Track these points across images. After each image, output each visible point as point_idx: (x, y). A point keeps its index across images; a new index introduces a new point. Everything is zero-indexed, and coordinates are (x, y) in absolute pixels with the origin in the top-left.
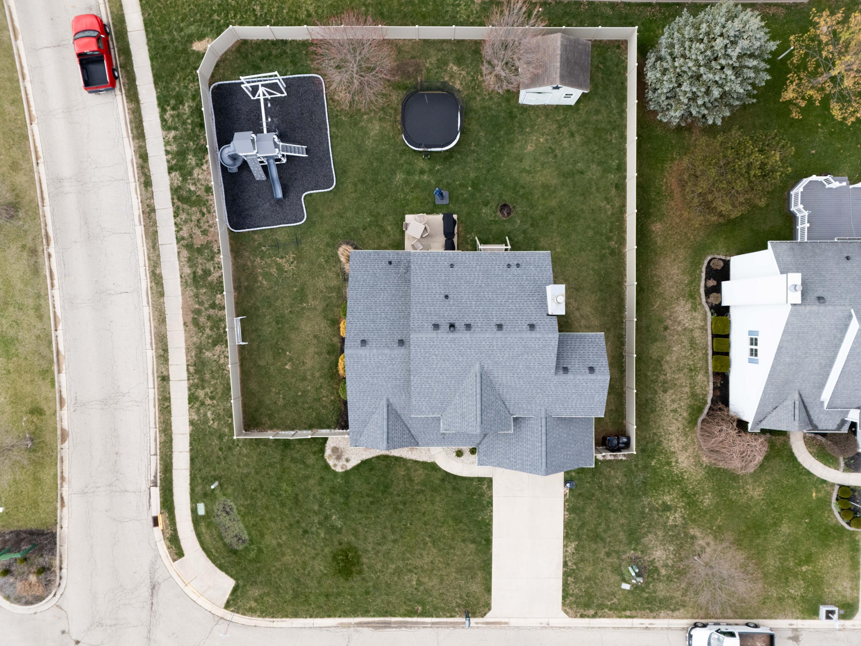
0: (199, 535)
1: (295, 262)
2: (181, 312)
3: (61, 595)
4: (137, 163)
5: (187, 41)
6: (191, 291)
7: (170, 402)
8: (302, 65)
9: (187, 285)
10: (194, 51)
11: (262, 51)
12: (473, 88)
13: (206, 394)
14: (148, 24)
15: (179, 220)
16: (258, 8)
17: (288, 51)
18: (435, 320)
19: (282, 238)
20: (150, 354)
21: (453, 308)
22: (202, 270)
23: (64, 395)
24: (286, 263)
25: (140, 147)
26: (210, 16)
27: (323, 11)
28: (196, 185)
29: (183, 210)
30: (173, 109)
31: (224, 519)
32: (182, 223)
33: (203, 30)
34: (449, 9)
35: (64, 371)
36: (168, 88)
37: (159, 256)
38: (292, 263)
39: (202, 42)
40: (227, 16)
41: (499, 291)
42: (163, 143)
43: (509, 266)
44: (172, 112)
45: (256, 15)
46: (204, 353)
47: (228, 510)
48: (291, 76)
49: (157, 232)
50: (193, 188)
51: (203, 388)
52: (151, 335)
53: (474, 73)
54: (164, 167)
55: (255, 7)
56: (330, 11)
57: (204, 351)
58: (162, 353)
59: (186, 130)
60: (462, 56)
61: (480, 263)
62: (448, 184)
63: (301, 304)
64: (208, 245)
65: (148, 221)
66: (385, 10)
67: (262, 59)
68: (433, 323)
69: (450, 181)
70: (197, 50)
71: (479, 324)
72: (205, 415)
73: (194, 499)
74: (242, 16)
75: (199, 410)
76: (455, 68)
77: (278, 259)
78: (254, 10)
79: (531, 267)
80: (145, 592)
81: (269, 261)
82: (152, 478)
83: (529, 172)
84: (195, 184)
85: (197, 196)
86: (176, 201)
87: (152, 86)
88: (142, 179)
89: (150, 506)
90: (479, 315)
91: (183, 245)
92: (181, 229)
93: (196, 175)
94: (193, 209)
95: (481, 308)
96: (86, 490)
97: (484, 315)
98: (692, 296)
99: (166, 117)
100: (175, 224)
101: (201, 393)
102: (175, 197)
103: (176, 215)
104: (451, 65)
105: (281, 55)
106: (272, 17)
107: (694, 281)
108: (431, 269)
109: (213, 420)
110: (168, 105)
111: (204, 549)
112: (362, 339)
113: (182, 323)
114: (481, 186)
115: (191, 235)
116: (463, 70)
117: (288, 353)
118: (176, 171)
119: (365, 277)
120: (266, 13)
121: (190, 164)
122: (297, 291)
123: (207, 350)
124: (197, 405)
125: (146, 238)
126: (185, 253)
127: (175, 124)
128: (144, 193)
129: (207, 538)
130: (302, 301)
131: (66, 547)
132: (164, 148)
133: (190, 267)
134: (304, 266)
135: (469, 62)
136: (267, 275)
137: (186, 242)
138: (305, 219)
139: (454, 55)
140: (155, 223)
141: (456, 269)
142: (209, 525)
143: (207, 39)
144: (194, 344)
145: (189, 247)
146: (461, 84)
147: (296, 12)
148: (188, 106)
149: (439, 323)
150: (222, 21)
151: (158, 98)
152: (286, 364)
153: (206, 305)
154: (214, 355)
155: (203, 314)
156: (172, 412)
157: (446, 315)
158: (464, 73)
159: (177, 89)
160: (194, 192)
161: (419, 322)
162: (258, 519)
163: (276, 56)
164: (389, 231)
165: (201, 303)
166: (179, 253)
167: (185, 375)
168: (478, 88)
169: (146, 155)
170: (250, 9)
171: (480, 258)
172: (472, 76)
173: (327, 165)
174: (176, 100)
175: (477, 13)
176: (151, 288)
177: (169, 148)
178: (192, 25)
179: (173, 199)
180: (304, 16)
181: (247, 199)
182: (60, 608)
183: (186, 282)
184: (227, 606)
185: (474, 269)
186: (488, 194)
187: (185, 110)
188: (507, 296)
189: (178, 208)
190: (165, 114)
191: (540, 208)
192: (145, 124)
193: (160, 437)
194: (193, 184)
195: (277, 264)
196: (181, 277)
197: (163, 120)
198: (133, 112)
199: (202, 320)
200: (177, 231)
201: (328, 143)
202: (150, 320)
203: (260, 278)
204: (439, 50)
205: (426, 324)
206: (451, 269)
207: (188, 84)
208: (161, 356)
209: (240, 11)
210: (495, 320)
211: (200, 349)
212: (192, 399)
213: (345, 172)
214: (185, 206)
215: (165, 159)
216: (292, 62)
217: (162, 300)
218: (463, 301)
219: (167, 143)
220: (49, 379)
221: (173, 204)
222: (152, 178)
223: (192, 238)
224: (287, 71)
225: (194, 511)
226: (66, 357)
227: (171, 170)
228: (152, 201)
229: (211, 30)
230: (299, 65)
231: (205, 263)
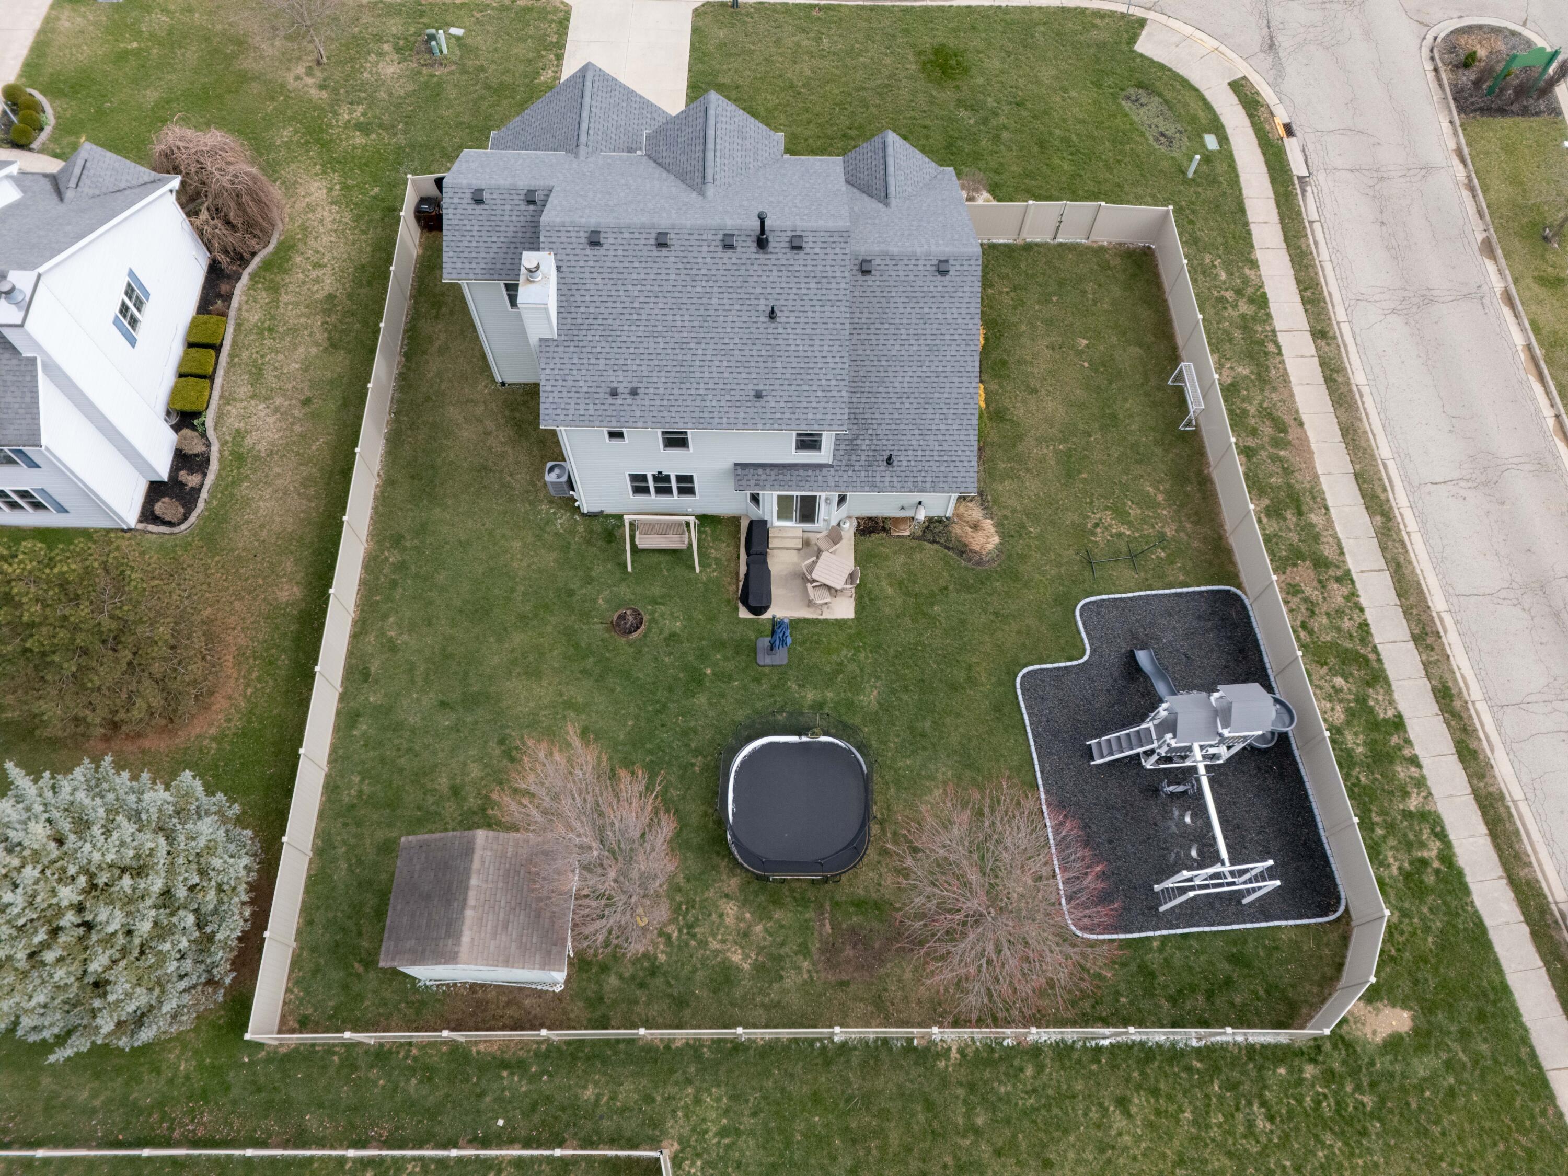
0: (1207, 107)
1: (1089, 526)
2: (1314, 446)
3: (1424, 38)
4: (1479, 740)
5: (1429, 1034)
6: (1301, 480)
7: (1302, 298)
8: (1123, 965)
9: (1311, 493)
10: (1405, 1006)
11: (1232, 1004)
12: (691, 904)
13: (1235, 306)
15: (1355, 616)
16: (1261, 1124)
17: (1166, 1005)
18: (799, 262)
19: (1126, 573)
20: (1358, 376)
21: (759, 290)
22: (1285, 519)
23: (1507, 312)
24: (1110, 525)
25: (1482, 777)
26: (1382, 1101)
27: (1086, 1115)
28: (1333, 687)
29: (1351, 637)
30: (1424, 863)
31: (1168, 128)
32: (1347, 611)
33: (1392, 1063)
34: (748, 1122)
35: (1520, 348)
36: (1448, 913)
37: (1384, 549)
38: (1097, 525)
39: (1389, 1031)
40: (1338, 1103)
41: (659, 328)
42: (1429, 783)
43: (634, 392)
44: (1426, 854)
45: (1263, 1104)
46: (1252, 372)
47: (1162, 139)
48: (1150, 934)
49: (1399, 596)
50: (1339, 681)
51: (1243, 316)
52: (1365, 409)
53: (687, 944)
54: (1414, 729)
55: (1268, 1126)
56: (1066, 1113)
57: (1253, 377)
58: (1335, 376)
59: (1383, 812)
60: (716, 991)
61: (698, 403)
62: (757, 680)
63: (1070, 449)
64: (1283, 564)
65: (1423, 617)
66: (921, 1118)
67: (1228, 982)
68: (802, 255)
69: (754, 687)
70: (1398, 1010)
71: (705, 248)
72: (1230, 274)
73: (1226, 157)
74: (1300, 1101)
75: (1243, 282)
76: (736, 958)
77: (1128, 533)
78: (1271, 1119)
79: (585, 389)
80: (1283, 41)
81: (1147, 530)
82: (1309, 188)
83: (569, 705)
84: (1338, 691)
85: (1326, 664)
86: (1372, 657)
87: (1488, 922)
88: (1457, 704)
89: (1304, 151)
90: (704, 272)
91: (1338, 567)
92: (1347, 598)
93: (1338, 708)
94: (1329, 638)
95: (699, 289)
96: (1423, 172)
97: (694, 272)
99: (1438, 843)
100: (1362, 610)
101: (1244, 308)
102: (1375, 665)
103: (1364, 626)
104: (746, 966)
105: (1180, 992)
106: (1221, 1098)
108: (806, 388)
109: (1215, 266)
110: (1437, 872)
111: (1196, 90)
112: (947, 278)
113: (1306, 426)
114: (681, 675)
115: (1324, 587)
116: (716, 953)
117: (1086, 365)
118: (1386, 721)
119: (942, 427)
120: (1238, 1109)
121: (1356, 734)
122: (1080, 472)
123: (1247, 377)
124: (1249, 291)
125: (1419, 584)
126: (1328, 552)
127: (1411, 825)
128: (1447, 675)
129: (1195, 106)
130: (1068, 454)
131: (1435, 98)
132: (1425, 771)
133: (1312, 526)
134: (1070, 518)
135: (700, 975)
136: (1148, 503)
137: (1331, 572)
138: (1079, 607)
139: (738, 993)
140: (1407, 613)
141: (751, 387)
142: (1194, 119)
143: (1378, 1039)
144: (1274, 389)
145: (1320, 563)
146: (721, 916)
147: (1158, 1113)
148: (1389, 866)
149: (791, 254)
150: (1349, 1088)
151: (1466, 891)
152: (1087, 346)
153: (1264, 454)
154: (1232, 368)
155: (1266, 439)
156: (1294, 282)
157: (775, 273)
158: (714, 945)
159: (1425, 910)
160: (1333, 672)
161: (832, 256)
162: (1107, 124)
163: (1193, 989)
164: (891, 585)
165: (1275, 459)
166: (1342, 553)
167: (1282, 338)
168: (680, 904)
169: (1462, 759)
170: (1282, 1121)
171: (697, 414)
172: (694, 936)
173: (1040, 722)
174: (1422, 882)
175: (674, 1111)
176: (1385, 490)
177: (1413, 770)
178: (1425, 1080)
179: (1379, 660)
180: (1136, 1101)
181: (1212, 651)
182: (1421, 23)
183: (1314, 498)
184: (1142, 23)
185: (711, 386)
186: (667, 659)
187: (1396, 859)
188: (644, 317)
189: (1362, 640)
190: (1440, 850)
191: (549, 629)
192: (1483, 829)
193: (1308, 246)
194: (1341, 690)
195: (1129, 524)
196: (1327, 508)
197: (1442, 836)
198: (1517, 856)
199: (1267, 430)
200: (1354, 594)
201: (1042, 772)
202: (1374, 435)
203: (1160, 498)
204: (777, 1005)
205: (817, 250)
206: (761, 387)
207: (1401, 922)
208: (1338, 372)
209: (1308, 1116)
210: (672, 259)
212: (1261, 301)
213: (997, 708)
214: (1348, 644)
215: (1416, 747)
216: (1152, 975)
217: (1358, 467)
218: (737, 307)
219: (1421, 783)
220: (1544, 332)
221: (1375, 650)
222: (1435, 708)
223: (1320, 581)
224: (1161, 950)
225: (1223, 138)
226: (1522, 372)
227: (1398, 724)
228: (1424, 658)
229: (1372, 1063)
230: (1133, 967)
231: (1280, 530)
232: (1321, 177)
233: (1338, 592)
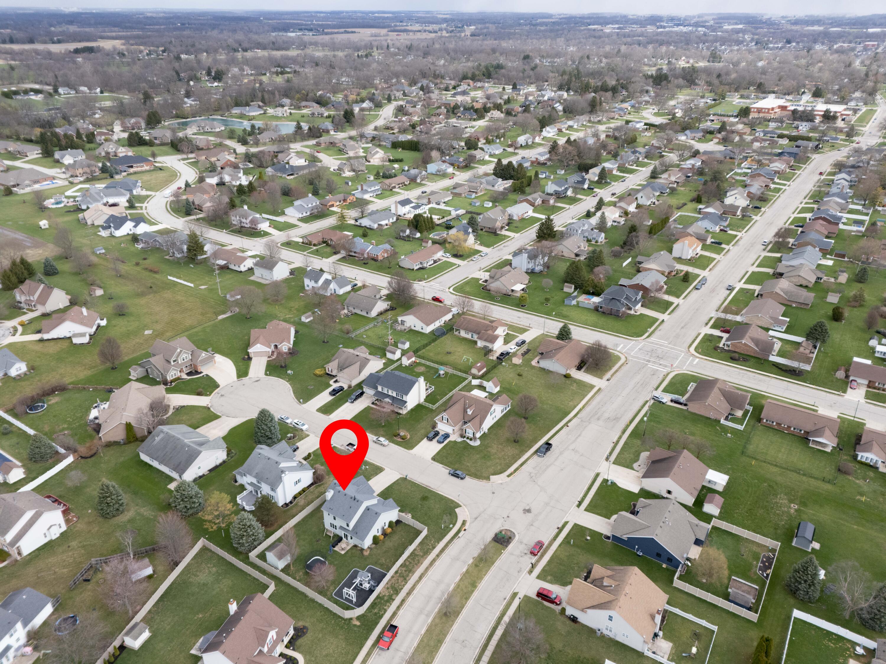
0: (456, 521)
2: (421, 567)
3: (500, 528)
4: (402, 606)
6: (414, 569)
7: (441, 550)
13: (429, 547)
14: (366, 639)
15: (402, 587)
20: (437, 563)
22: (406, 572)
23: (467, 566)
25: (397, 610)
28: (390, 592)
29: (398, 588)
31: (447, 521)
35: (463, 571)
37: (415, 582)
47: (444, 522)
49: (411, 588)
52: (433, 567)
54: (395, 602)
58: (433, 562)
59: (381, 606)
64: (400, 576)
73: (451, 529)
75: (434, 544)
80: (479, 519)
82: (458, 539)
85: (392, 589)
88: (404, 602)
89: (464, 534)
91: (407, 581)
93: (388, 594)
94: (396, 587)
98: (296, 505)
99: (383, 613)
100: (404, 587)
101: (431, 547)
103: (402, 589)
106: (332, 618)
107: (293, 506)
110: (380, 615)
111: (458, 518)
112: (376, 515)
113: (422, 565)
117: (401, 542)
118: (392, 599)
121: (387, 597)
122: (386, 553)
124: (434, 546)
125: (415, 588)
126: (407, 579)
127: (382, 609)
128: (406, 599)
129: (454, 520)
131: (491, 536)
133: (409, 575)
134: (379, 557)
137: (405, 581)
138: (369, 566)
140: (410, 590)
142: (452, 522)
143: (354, 624)
144: (423, 558)
145: (405, 579)
147: (324, 615)
148: (375, 611)
150: (346, 626)
151: (381, 619)
152: (403, 540)
154: (420, 553)
156: (442, 548)
159: (374, 617)
162: (438, 516)
165: (412, 565)
167: (431, 554)
169: (397, 606)
171: (338, 516)
174: (377, 614)
176: (424, 576)
177: (390, 605)
179: (399, 593)
182: (502, 526)
183: (413, 572)
184: (461, 506)
189: (400, 590)
192: (392, 614)
193: (450, 544)
195: (385, 562)
196: (413, 574)
197: (385, 613)
199: (416, 562)
200: (405, 585)
202: (430, 571)
203: (393, 561)
206: (344, 515)
207: (369, 616)
211: (422, 556)
212: (434, 548)
215: (393, 603)
217: (424, 572)
219: (389, 607)
222: (400, 601)
223: (401, 580)
224: (340, 602)
225: (453, 526)
226: (459, 574)
227: (394, 600)
228: (406, 596)
229: (351, 625)
232: (462, 538)
233: (403, 583)
